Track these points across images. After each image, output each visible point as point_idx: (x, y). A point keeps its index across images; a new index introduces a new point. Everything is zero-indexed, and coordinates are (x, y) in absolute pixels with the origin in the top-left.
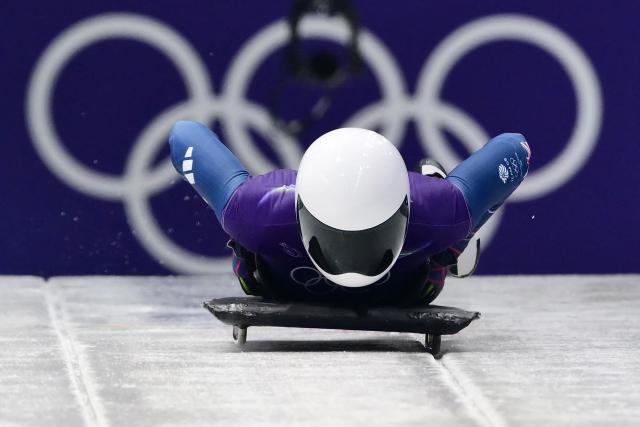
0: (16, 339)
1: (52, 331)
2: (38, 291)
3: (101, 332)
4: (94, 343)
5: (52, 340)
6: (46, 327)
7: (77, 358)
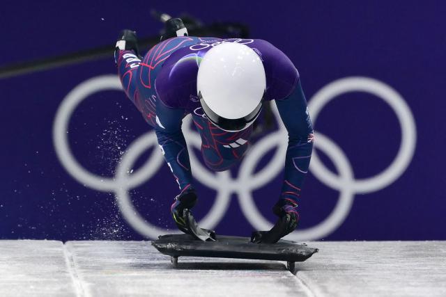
0: (45, 279)
1: (67, 275)
2: (59, 249)
3: (99, 275)
4: (94, 282)
5: (68, 280)
6: (64, 272)
7: (83, 291)
